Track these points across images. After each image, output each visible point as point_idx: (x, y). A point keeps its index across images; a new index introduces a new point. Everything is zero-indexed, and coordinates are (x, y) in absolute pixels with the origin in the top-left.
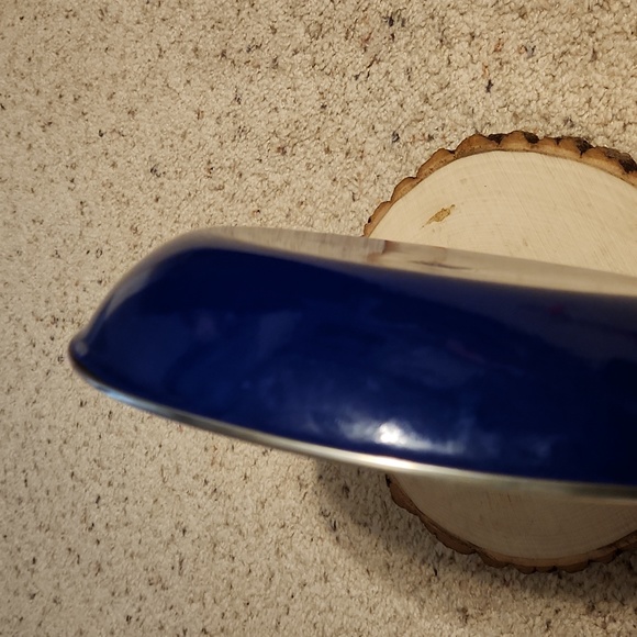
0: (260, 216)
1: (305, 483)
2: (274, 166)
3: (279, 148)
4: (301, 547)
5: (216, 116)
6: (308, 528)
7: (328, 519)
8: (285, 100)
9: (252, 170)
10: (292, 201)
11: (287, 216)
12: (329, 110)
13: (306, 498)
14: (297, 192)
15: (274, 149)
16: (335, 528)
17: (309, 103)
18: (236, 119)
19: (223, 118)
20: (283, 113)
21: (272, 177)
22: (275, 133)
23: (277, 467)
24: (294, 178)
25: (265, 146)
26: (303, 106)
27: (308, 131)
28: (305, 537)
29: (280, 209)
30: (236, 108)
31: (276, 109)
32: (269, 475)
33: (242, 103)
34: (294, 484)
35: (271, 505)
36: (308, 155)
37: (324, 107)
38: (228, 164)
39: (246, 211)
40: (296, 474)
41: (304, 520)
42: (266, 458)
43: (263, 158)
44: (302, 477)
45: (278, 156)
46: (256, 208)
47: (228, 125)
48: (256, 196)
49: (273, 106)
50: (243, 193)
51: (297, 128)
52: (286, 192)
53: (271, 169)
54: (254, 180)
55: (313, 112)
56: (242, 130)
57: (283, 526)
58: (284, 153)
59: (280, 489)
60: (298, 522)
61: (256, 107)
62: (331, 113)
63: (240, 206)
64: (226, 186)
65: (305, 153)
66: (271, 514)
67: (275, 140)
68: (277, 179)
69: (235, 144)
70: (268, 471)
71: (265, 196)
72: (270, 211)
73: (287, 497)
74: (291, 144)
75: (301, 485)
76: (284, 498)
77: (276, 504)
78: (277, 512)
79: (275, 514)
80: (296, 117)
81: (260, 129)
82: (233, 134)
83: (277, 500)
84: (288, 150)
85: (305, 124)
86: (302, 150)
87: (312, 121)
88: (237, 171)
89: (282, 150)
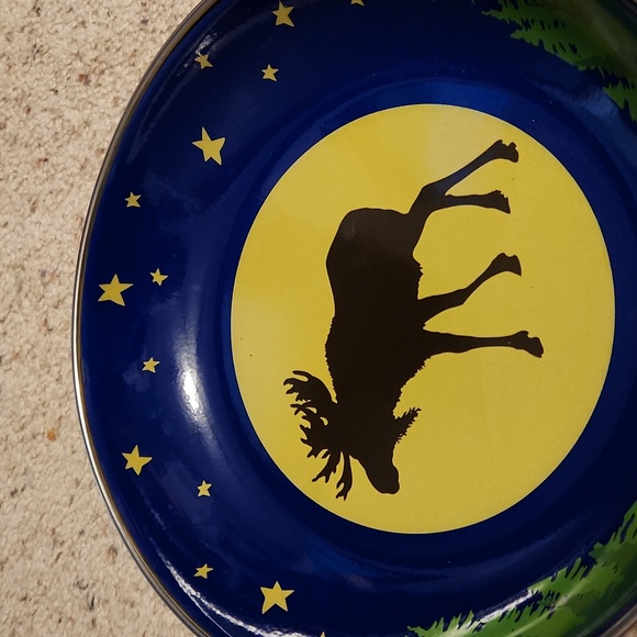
0: (47, 166)
1: (60, 540)
2: (72, 100)
3: (81, 76)
4: (45, 630)
5: (6, 31)
6: (56, 604)
7: (85, 592)
8: (96, 13)
9: (45, 104)
10: (90, 148)
11: (82, 168)
12: (150, 26)
13: (60, 560)
14: (99, 137)
15: (75, 77)
16: (92, 607)
17: (126, 17)
18: (32, 36)
19: (16, 33)
20: (92, 28)
21: (68, 114)
22: (78, 55)
23: (27, 514)
24: (96, 116)
25: (64, 72)
26: (118, 21)
27: (120, 53)
28: (51, 616)
29: (74, 158)
30: (34, 20)
31: (83, 23)
32: (16, 523)
33: (42, 14)
34: (47, 539)
35: (12, 567)
36: (118, 86)
37: (145, 22)
38: (14, 94)
39: (29, 159)
40: (51, 525)
41: (53, 590)
42: (15, 501)
43: (60, 88)
44: (58, 530)
45: (81, 86)
46: (43, 156)
47: (22, 42)
48: (45, 139)
49: (80, 20)
50: (28, 135)
51: (107, 49)
52: (84, 135)
53: (69, 103)
54: (45, 118)
55: (131, 29)
56: (37, 51)
57: (25, 599)
58: (87, 83)
59: (28, 545)
60: (44, 594)
61: (59, 20)
62: (154, 31)
63: (23, 151)
64: (9, 124)
65: (114, 83)
66: (11, 579)
67: (78, 65)
68: (75, 117)
69: (26, 68)
70: (15, 519)
71: (57, 140)
72: (60, 160)
73: (35, 558)
74: (97, 71)
75: (55, 542)
76: (30, 557)
77: (19, 566)
78: (20, 577)
79: (16, 581)
80: (107, 34)
81: (61, 49)
82: (25, 55)
83: (21, 562)
84: (93, 78)
85: (118, 45)
86: (111, 79)
87: (128, 40)
88: (24, 104)
89: (84, 79)
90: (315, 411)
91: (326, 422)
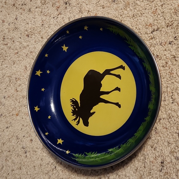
0: (18, 54)
1: (19, 138)
2: (24, 40)
3: (27, 35)
4: (14, 158)
5: (8, 23)
6: (17, 152)
7: (24, 149)
8: (31, 21)
9: (18, 40)
10: (29, 51)
11: (26, 55)
12: (44, 26)
13: (18, 143)
14: (31, 49)
15: (25, 35)
16: (26, 153)
17: (38, 23)
18: (15, 25)
19: (11, 24)
20: (30, 25)
21: (23, 43)
22: (26, 30)
23: (10, 132)
24: (30, 44)
25: (23, 34)
26: (36, 24)
27: (37, 31)
28: (16, 155)
29: (25, 53)
30: (16, 21)
31: (28, 23)
32: (7, 135)
33: (18, 20)
34: (15, 138)
35: (6, 144)
36: (36, 38)
37: (43, 25)
38: (10, 37)
39: (13, 52)
40: (16, 135)
41: (16, 149)
42: (7, 129)
43: (22, 37)
44: (18, 136)
45: (27, 37)
46: (17, 52)
47: (12, 26)
48: (18, 48)
49: (27, 22)
50: (13, 47)
51: (34, 30)
52: (27, 48)
53: (23, 41)
54: (18, 43)
55: (39, 26)
56: (16, 28)
57: (9, 151)
58: (28, 37)
59: (10, 139)
60: (14, 150)
61: (22, 22)
62: (45, 27)
63: (12, 51)
64: (8, 44)
65: (35, 37)
66: (6, 147)
67: (26, 32)
68: (25, 44)
69: (13, 32)
70: (7, 134)
71: (20, 49)
72: (21, 53)
73: (12, 142)
74: (31, 34)
75: (17, 139)
76: (11, 142)
77: (8, 144)
78: (8, 147)
79: (7, 147)
80: (34, 26)
81: (22, 28)
82: (13, 29)
83: (9, 143)
84: (30, 36)
85: (36, 29)
86: (34, 36)
87: (38, 28)
88: (13, 40)
89: (28, 36)
90: (75, 107)
91: (77, 110)
